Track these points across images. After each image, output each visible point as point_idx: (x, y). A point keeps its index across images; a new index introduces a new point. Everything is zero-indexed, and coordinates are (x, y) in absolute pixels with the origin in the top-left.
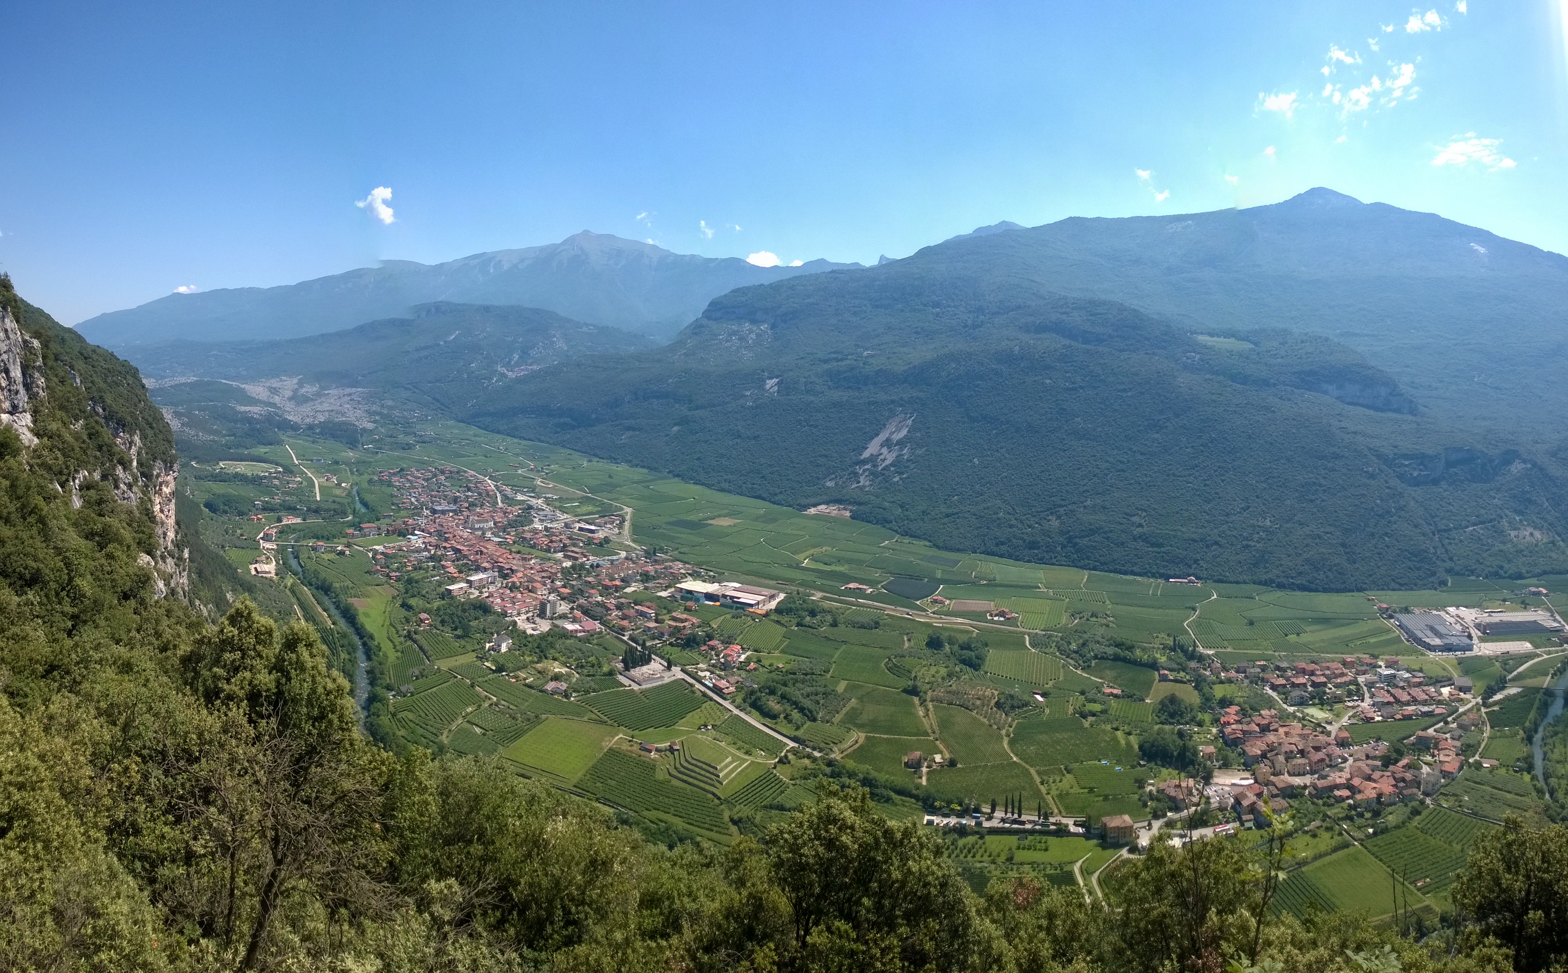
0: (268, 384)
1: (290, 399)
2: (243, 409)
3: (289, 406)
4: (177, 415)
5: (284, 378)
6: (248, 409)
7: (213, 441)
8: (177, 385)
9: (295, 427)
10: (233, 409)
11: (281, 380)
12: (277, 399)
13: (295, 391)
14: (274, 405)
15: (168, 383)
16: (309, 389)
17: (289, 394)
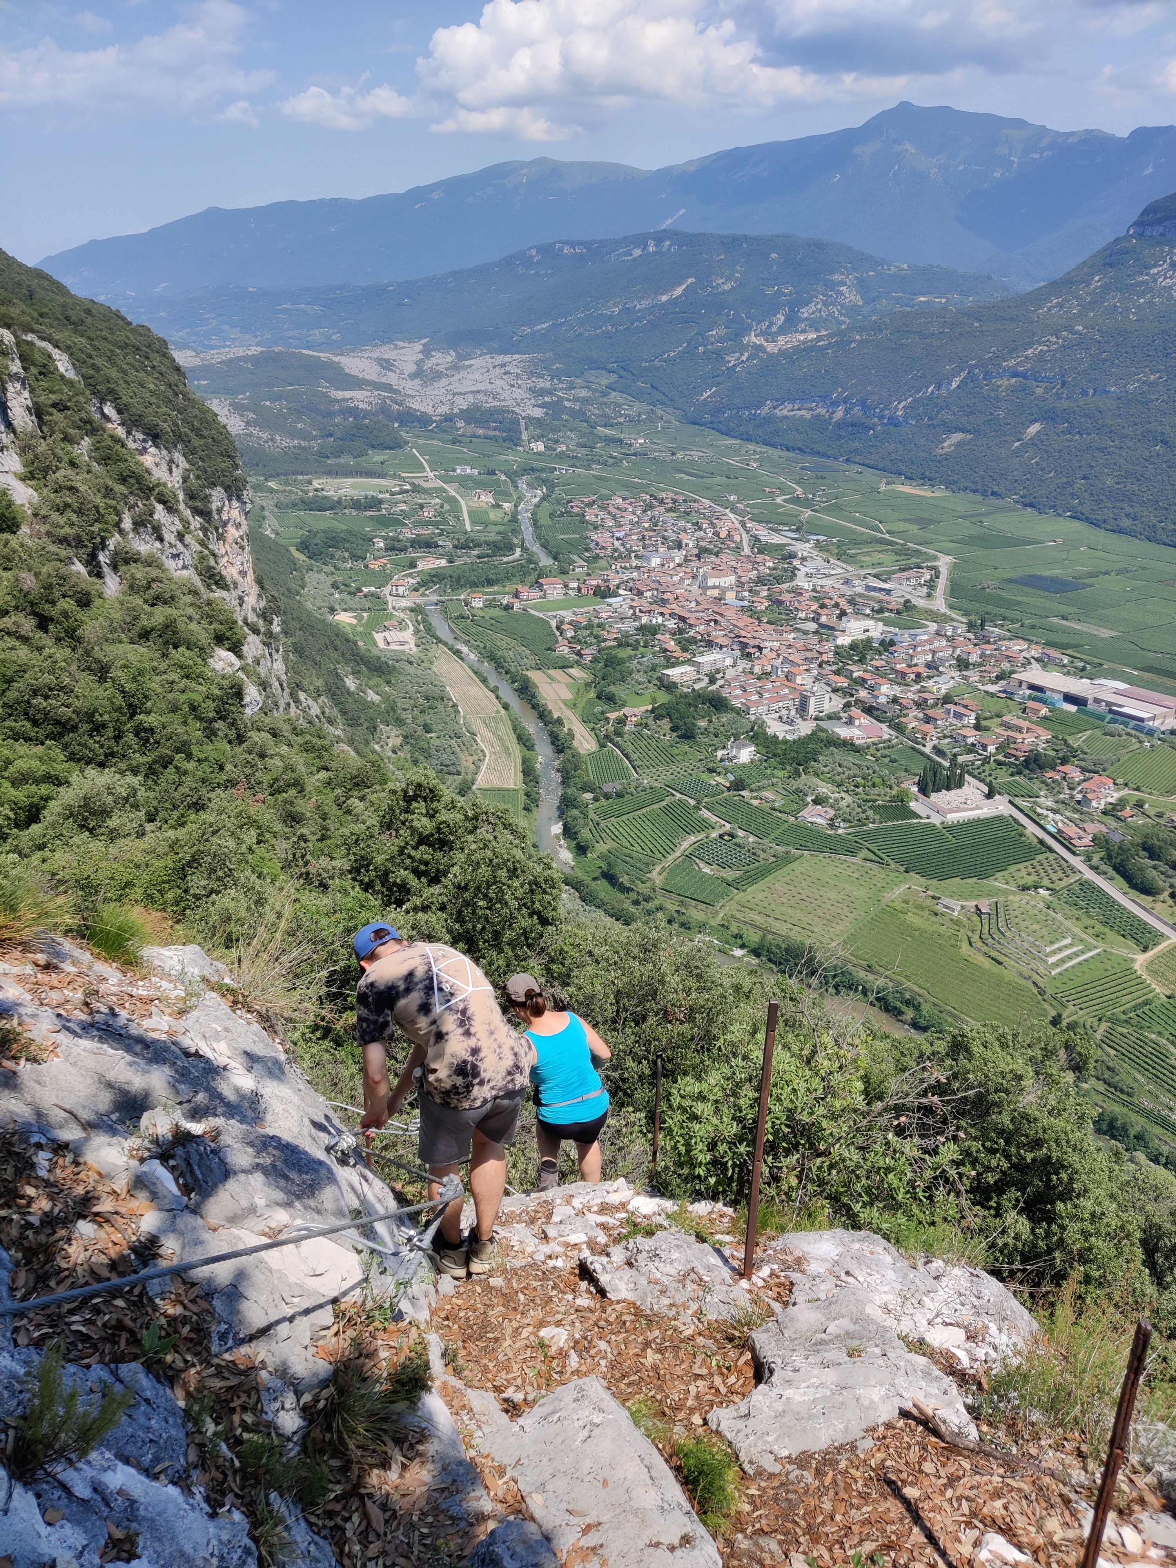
0: (375, 355)
1: (413, 376)
2: (340, 394)
3: (411, 387)
4: (238, 408)
5: (401, 344)
6: (348, 394)
7: (300, 447)
8: (231, 361)
9: (424, 420)
10: (325, 395)
11: (396, 347)
12: (392, 379)
13: (419, 363)
14: (388, 387)
15: (217, 356)
16: (441, 360)
17: (411, 368)
